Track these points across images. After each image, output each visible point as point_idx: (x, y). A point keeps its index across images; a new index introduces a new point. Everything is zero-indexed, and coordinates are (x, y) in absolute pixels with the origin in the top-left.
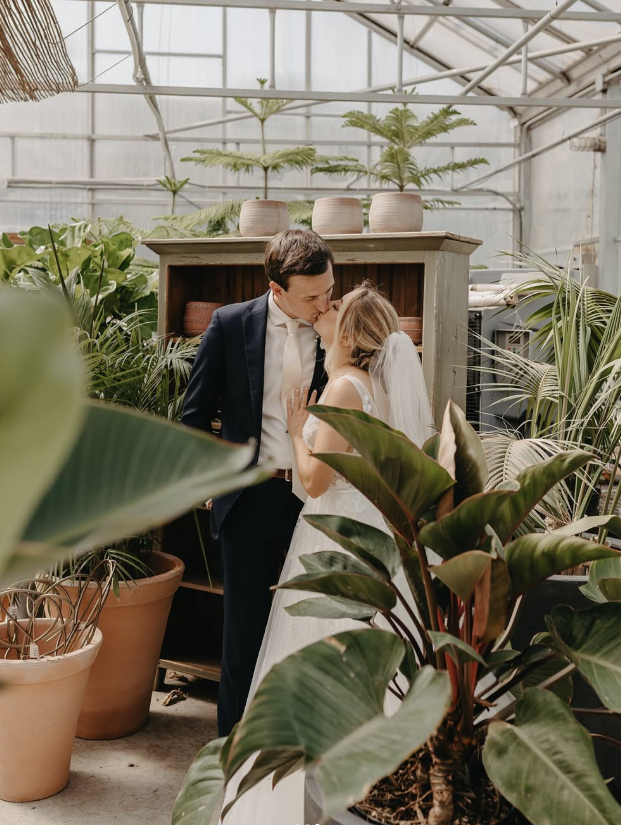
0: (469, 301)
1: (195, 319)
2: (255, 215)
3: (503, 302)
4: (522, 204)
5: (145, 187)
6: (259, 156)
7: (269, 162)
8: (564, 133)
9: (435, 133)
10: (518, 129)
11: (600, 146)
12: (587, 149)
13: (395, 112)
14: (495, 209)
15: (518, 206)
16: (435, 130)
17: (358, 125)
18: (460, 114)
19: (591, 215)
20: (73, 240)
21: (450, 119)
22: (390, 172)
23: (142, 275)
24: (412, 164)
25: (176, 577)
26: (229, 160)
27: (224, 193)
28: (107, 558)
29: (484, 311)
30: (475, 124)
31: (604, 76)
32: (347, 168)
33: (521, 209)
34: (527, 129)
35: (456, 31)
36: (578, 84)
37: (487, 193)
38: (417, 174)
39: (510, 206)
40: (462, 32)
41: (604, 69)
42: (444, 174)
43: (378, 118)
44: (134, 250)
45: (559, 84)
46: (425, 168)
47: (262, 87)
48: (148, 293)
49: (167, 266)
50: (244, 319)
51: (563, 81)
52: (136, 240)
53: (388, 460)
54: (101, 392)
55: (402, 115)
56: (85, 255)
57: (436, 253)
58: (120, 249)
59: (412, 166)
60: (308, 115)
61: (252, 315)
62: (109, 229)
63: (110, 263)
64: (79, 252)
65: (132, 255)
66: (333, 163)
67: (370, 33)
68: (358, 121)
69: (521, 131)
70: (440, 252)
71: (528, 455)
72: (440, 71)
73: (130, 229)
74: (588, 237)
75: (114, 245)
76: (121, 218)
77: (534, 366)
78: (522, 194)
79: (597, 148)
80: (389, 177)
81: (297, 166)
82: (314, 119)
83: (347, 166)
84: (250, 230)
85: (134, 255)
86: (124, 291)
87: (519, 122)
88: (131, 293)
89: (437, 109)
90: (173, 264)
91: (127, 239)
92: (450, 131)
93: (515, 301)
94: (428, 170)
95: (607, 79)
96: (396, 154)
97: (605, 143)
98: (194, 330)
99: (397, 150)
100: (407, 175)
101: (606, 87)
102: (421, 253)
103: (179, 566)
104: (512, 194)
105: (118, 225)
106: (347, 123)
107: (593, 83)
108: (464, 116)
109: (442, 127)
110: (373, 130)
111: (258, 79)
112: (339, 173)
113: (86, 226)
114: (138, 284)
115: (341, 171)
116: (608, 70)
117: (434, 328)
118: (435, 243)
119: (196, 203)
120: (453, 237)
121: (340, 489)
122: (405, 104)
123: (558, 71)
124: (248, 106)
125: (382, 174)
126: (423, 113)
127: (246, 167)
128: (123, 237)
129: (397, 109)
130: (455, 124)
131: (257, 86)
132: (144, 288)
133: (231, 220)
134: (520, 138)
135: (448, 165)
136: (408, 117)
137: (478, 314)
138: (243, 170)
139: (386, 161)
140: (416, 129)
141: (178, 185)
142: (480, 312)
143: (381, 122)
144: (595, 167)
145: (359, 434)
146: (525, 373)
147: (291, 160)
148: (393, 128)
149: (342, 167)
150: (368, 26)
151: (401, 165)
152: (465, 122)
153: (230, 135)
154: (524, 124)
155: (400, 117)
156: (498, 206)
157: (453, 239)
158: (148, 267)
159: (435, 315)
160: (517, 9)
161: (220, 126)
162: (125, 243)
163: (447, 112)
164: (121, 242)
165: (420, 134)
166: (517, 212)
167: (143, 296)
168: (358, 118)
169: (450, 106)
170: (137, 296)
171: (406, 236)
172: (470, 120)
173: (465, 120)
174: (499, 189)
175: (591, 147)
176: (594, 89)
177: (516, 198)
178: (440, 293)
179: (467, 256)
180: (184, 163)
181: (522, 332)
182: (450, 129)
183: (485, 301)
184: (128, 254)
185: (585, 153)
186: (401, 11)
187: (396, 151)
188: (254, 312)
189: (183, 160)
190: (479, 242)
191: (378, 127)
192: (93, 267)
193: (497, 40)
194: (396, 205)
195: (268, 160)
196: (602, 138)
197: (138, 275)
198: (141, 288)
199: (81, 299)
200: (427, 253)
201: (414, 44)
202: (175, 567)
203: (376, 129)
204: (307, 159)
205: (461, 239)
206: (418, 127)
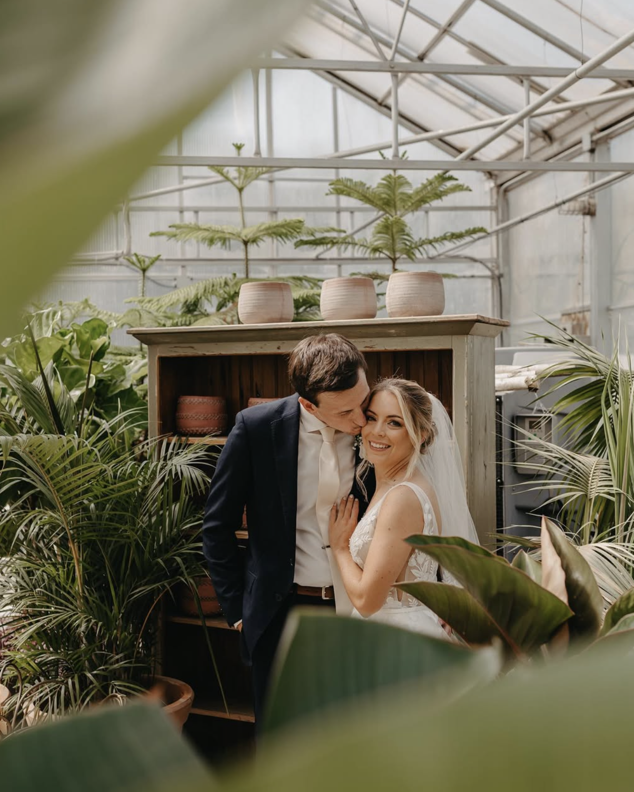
0: (496, 385)
1: (190, 415)
2: (258, 300)
3: (524, 385)
4: (502, 271)
5: (96, 262)
6: (239, 229)
7: (250, 236)
8: (557, 197)
9: (428, 200)
10: (495, 191)
11: (589, 209)
12: (576, 213)
13: (388, 179)
14: (473, 277)
15: (497, 272)
16: (429, 197)
17: (345, 193)
18: (456, 179)
19: (581, 282)
20: (41, 328)
21: (446, 186)
22: (383, 243)
23: (118, 366)
24: (408, 235)
25: (187, 706)
26: (206, 234)
27: (183, 267)
28: (112, 692)
29: (504, 396)
30: (470, 190)
31: (592, 134)
32: (335, 241)
33: (500, 276)
34: (503, 190)
35: (430, 87)
36: (561, 144)
37: (464, 260)
38: (411, 245)
39: (488, 273)
40: (437, 88)
41: (591, 128)
42: (440, 245)
43: (368, 186)
44: (109, 338)
45: (541, 142)
46: (420, 239)
47: (239, 154)
48: (128, 386)
49: (156, 358)
50: (273, 423)
51: (545, 140)
52: (110, 326)
53: (500, 594)
54: (90, 501)
55: (395, 182)
56: (57, 347)
57: (465, 337)
58: (93, 337)
59: (406, 237)
60: (270, 179)
61: (282, 420)
62: (71, 313)
63: (84, 353)
64: (50, 343)
65: (107, 343)
66: (318, 236)
67: (334, 90)
68: (345, 188)
69: (498, 192)
70: (469, 337)
71: (597, 562)
72: (416, 133)
73: (96, 312)
74: (579, 305)
75: (87, 332)
76: (86, 301)
77: (581, 460)
78: (501, 260)
79: (587, 211)
80: (380, 250)
81: (279, 238)
82: (278, 184)
83: (335, 238)
84: (251, 316)
85: (109, 343)
86: (101, 385)
87: (495, 183)
88: (109, 386)
89: (432, 174)
90: (164, 355)
91: (99, 326)
92: (444, 198)
93: (537, 385)
94: (423, 241)
95: (595, 137)
96: (392, 225)
97: (594, 206)
98: (189, 427)
99: (393, 221)
100: (399, 246)
101: (594, 147)
102: (448, 338)
103: (188, 693)
104: (491, 260)
105: (84, 308)
106: (332, 190)
107: (580, 142)
108: (460, 182)
109: (436, 194)
110: (362, 198)
111: (233, 144)
112: (325, 245)
113: (55, 313)
114: (115, 376)
115: (327, 244)
116: (596, 128)
117: (466, 420)
118: (463, 327)
119: (152, 278)
120: (484, 320)
121: (391, 608)
122: (395, 170)
123: (539, 129)
124: (225, 174)
125: (373, 247)
126: (417, 179)
127: (222, 241)
128: (95, 324)
129: (390, 176)
130: (449, 191)
131: (233, 153)
132: (122, 381)
133: (208, 300)
134: (497, 201)
135: (445, 235)
136: (401, 184)
137: (498, 400)
138: (219, 244)
139: (379, 233)
140: (410, 197)
141: (147, 262)
142: (500, 397)
143: (371, 190)
144: (584, 232)
145: (468, 567)
146: (573, 467)
147: (274, 233)
148: (384, 196)
149: (329, 240)
150: (331, 82)
151: (396, 237)
152: (460, 188)
153: (187, 203)
154: (502, 185)
155: (393, 184)
156: (476, 272)
157: (484, 322)
158: (121, 354)
159: (466, 405)
160: (500, 65)
161: (177, 194)
162: (98, 331)
163: (443, 178)
164: (94, 329)
165: (413, 201)
166: (497, 279)
167: (123, 389)
168: (346, 186)
169: (447, 171)
170: (117, 388)
171: (432, 320)
172: (465, 187)
173: (460, 186)
174: (477, 256)
175: (580, 211)
176: (581, 148)
177: (494, 264)
178: (470, 382)
179: (492, 339)
180: (153, 238)
181: (545, 417)
182: (444, 195)
183: (505, 385)
184: (103, 343)
185: (574, 216)
186: (396, 69)
187: (391, 222)
188: (285, 416)
189: (152, 235)
190: (506, 324)
191: (368, 195)
192: (65, 359)
193: (475, 97)
194: (417, 286)
195: (248, 233)
196: (592, 201)
197: (115, 365)
198: (119, 381)
199: (62, 398)
200: (455, 338)
201: (383, 101)
202: (183, 694)
203: (365, 197)
204: (292, 231)
205: (491, 322)
206: (412, 194)
